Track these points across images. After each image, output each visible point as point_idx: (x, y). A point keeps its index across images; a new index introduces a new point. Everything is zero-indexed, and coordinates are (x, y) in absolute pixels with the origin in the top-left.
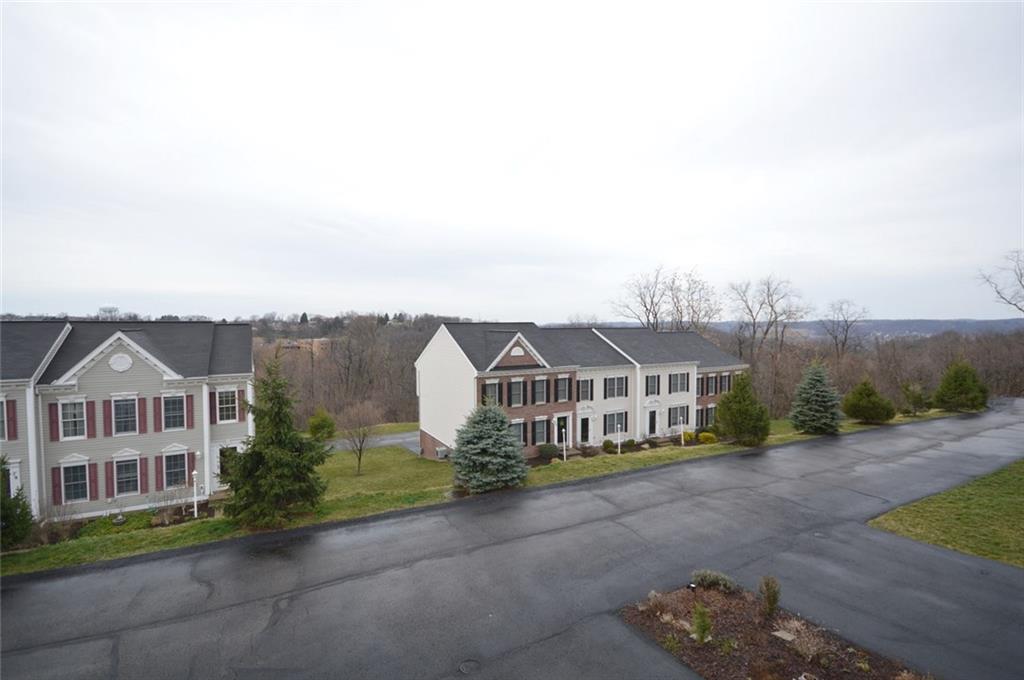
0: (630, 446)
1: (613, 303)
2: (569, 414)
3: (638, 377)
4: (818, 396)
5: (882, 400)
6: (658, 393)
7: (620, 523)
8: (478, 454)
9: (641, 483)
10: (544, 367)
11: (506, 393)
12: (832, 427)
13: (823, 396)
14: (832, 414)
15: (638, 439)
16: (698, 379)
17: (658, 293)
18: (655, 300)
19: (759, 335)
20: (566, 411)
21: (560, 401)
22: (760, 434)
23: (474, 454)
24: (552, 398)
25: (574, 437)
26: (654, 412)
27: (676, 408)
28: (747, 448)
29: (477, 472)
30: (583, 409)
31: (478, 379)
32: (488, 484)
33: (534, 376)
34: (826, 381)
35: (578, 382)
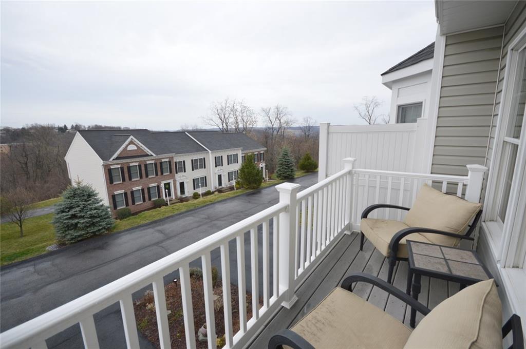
0: (208, 193)
1: (203, 118)
2: (171, 181)
3: (210, 158)
4: (285, 162)
5: (313, 161)
6: (222, 165)
7: (160, 246)
8: (70, 218)
9: (187, 218)
10: (152, 155)
11: (127, 173)
12: (292, 175)
13: (288, 162)
14: (292, 169)
15: (212, 189)
16: (242, 157)
17: (227, 113)
18: (226, 116)
19: (275, 133)
20: (169, 179)
21: (164, 174)
22: (257, 183)
23: (67, 219)
24: (159, 173)
25: (176, 193)
26: (221, 175)
27: (232, 172)
28: (251, 190)
29: (71, 230)
30: (180, 177)
31: (105, 166)
32: (79, 236)
33: (146, 161)
34: (289, 155)
35: (176, 162)
